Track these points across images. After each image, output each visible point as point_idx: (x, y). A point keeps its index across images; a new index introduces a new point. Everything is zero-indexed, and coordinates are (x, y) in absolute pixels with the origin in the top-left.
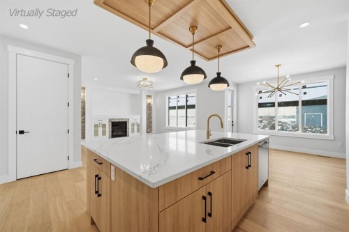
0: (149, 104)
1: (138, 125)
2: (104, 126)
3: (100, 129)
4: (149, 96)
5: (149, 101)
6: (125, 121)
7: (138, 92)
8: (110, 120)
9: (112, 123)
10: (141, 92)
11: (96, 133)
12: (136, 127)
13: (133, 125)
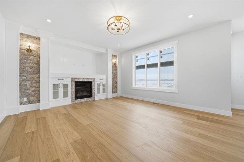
0: (115, 64)
1: (104, 86)
2: (66, 86)
3: (61, 90)
4: (114, 56)
5: (115, 61)
6: (90, 80)
7: (104, 51)
8: (72, 79)
9: (76, 83)
10: (107, 50)
11: (55, 95)
12: (101, 87)
13: (99, 85)
